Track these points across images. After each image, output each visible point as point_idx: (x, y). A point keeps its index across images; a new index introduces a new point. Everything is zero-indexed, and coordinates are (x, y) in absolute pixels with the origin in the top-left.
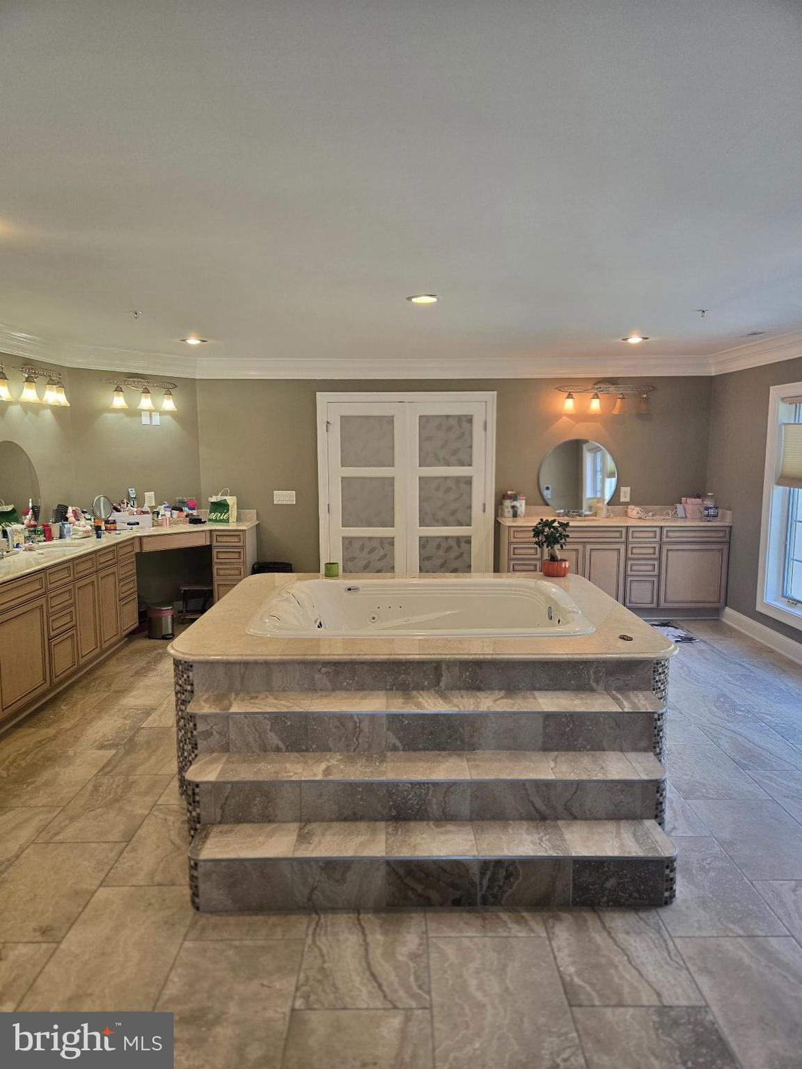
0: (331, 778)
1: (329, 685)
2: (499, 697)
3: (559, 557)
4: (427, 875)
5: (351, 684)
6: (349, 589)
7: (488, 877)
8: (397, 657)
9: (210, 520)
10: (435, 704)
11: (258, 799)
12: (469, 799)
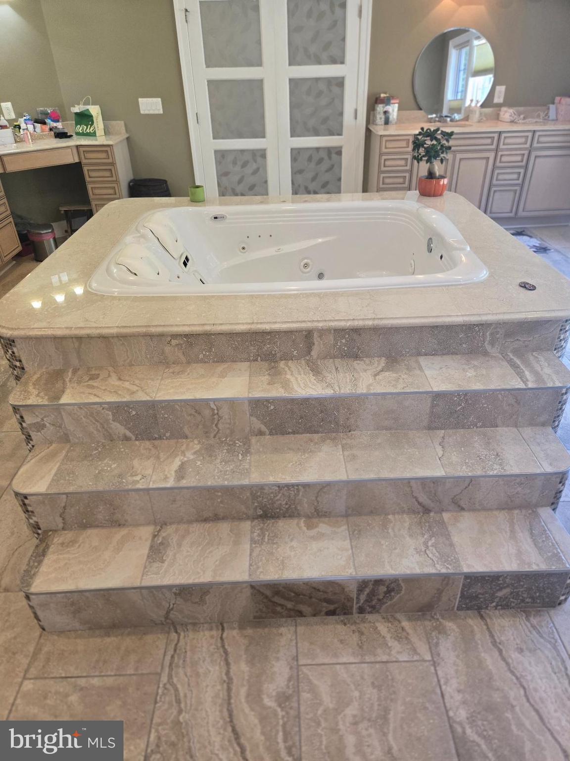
0: (184, 483)
1: (183, 359)
2: (380, 368)
3: (437, 174)
4: (297, 594)
5: (208, 355)
6: (216, 218)
7: (366, 593)
8: (259, 326)
9: (78, 134)
10: (306, 386)
11: (101, 507)
12: (345, 497)
